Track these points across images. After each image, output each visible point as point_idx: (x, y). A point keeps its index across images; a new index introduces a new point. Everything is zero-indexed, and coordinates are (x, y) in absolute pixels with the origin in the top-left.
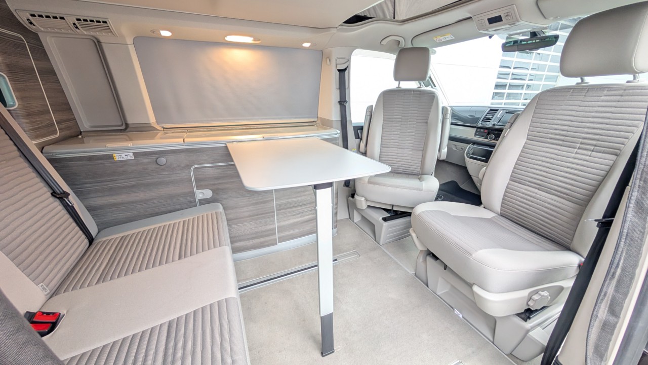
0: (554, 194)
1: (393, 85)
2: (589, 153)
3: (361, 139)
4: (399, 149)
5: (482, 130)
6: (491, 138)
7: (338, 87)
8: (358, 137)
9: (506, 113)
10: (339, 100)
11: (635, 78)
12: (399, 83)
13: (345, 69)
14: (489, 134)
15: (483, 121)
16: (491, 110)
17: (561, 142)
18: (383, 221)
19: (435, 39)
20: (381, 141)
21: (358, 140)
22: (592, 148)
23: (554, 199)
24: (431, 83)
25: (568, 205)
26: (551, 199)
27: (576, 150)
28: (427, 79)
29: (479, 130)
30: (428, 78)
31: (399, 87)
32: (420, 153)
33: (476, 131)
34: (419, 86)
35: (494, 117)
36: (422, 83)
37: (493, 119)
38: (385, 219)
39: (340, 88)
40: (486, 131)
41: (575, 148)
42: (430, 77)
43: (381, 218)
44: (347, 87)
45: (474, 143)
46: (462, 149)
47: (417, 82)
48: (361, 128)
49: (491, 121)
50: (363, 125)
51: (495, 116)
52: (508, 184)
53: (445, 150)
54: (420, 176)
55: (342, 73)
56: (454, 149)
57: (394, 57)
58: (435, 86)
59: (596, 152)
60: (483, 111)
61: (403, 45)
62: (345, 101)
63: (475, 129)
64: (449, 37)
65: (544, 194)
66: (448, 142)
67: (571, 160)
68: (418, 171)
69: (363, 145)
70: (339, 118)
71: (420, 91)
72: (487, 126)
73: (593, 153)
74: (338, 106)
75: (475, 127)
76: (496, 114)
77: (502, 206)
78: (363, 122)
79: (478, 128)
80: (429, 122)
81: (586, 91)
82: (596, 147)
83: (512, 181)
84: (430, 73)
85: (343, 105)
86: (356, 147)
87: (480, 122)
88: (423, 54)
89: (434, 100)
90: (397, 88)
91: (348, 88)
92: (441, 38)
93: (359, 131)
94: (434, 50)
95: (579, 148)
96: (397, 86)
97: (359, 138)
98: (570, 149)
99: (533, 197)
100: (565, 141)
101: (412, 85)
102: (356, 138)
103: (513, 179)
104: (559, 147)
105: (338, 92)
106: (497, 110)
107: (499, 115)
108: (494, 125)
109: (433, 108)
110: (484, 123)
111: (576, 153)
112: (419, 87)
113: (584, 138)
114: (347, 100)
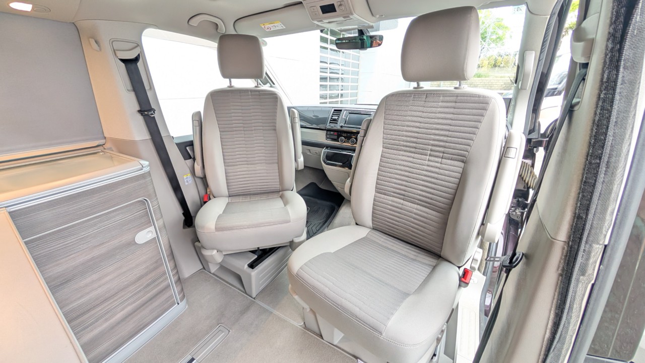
0: (418, 204)
1: (223, 83)
2: (440, 160)
3: (194, 159)
4: (249, 166)
5: (332, 133)
6: (342, 141)
7: (129, 87)
8: (187, 156)
9: (350, 113)
10: (138, 108)
11: (460, 85)
12: (230, 82)
13: (136, 60)
14: (339, 136)
15: (330, 123)
16: (335, 110)
17: (413, 150)
18: (250, 270)
19: (263, 27)
20: (224, 159)
21: (189, 162)
22: (441, 155)
23: (419, 209)
24: (268, 80)
25: (433, 214)
26: (416, 209)
27: (428, 157)
28: (264, 77)
29: (329, 132)
30: (264, 75)
31: (231, 86)
32: (276, 166)
33: (327, 134)
34: (256, 85)
35: (340, 118)
36: (259, 81)
37: (339, 120)
38: (252, 266)
39: (134, 90)
40: (336, 133)
41: (426, 155)
42: (266, 74)
43: (246, 266)
44: (147, 87)
45: (327, 147)
46: (316, 153)
47: (253, 80)
48: (191, 144)
49: (339, 122)
50: (192, 139)
51: (340, 116)
52: (375, 196)
53: (301, 159)
54: (281, 193)
55: (132, 66)
56: (309, 153)
57: (215, 45)
58: (274, 84)
59: (445, 159)
60: (329, 111)
61: (222, 30)
62: (151, 109)
63: (325, 132)
64: (279, 26)
65: (410, 204)
66: (302, 147)
67: (426, 167)
68: (277, 186)
69: (198, 167)
70: (147, 136)
71: (259, 91)
72: (335, 128)
73: (443, 160)
74: (140, 118)
75: (325, 130)
76: (341, 114)
77: (373, 220)
78: (192, 133)
79: (328, 130)
80: (277, 128)
81: (425, 97)
82: (445, 155)
83: (379, 193)
84: (265, 69)
85: (148, 115)
86: (189, 171)
87: (328, 124)
88: (252, 45)
89: (277, 102)
90: (228, 87)
91: (151, 88)
92: (270, 26)
93: (187, 148)
94: (264, 41)
95: (430, 155)
96: (229, 85)
97: (191, 158)
98: (423, 156)
99: (401, 209)
100: (417, 148)
101: (248, 83)
102: (185, 159)
103: (378, 190)
104: (413, 155)
105: (132, 95)
106: (341, 111)
107: (343, 115)
108: (341, 127)
109: (278, 111)
110: (332, 125)
111: (429, 160)
112: (256, 87)
113: (433, 145)
114: (153, 106)
